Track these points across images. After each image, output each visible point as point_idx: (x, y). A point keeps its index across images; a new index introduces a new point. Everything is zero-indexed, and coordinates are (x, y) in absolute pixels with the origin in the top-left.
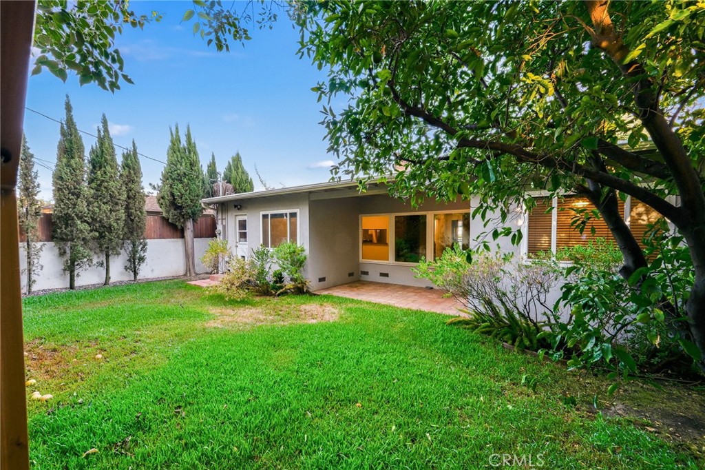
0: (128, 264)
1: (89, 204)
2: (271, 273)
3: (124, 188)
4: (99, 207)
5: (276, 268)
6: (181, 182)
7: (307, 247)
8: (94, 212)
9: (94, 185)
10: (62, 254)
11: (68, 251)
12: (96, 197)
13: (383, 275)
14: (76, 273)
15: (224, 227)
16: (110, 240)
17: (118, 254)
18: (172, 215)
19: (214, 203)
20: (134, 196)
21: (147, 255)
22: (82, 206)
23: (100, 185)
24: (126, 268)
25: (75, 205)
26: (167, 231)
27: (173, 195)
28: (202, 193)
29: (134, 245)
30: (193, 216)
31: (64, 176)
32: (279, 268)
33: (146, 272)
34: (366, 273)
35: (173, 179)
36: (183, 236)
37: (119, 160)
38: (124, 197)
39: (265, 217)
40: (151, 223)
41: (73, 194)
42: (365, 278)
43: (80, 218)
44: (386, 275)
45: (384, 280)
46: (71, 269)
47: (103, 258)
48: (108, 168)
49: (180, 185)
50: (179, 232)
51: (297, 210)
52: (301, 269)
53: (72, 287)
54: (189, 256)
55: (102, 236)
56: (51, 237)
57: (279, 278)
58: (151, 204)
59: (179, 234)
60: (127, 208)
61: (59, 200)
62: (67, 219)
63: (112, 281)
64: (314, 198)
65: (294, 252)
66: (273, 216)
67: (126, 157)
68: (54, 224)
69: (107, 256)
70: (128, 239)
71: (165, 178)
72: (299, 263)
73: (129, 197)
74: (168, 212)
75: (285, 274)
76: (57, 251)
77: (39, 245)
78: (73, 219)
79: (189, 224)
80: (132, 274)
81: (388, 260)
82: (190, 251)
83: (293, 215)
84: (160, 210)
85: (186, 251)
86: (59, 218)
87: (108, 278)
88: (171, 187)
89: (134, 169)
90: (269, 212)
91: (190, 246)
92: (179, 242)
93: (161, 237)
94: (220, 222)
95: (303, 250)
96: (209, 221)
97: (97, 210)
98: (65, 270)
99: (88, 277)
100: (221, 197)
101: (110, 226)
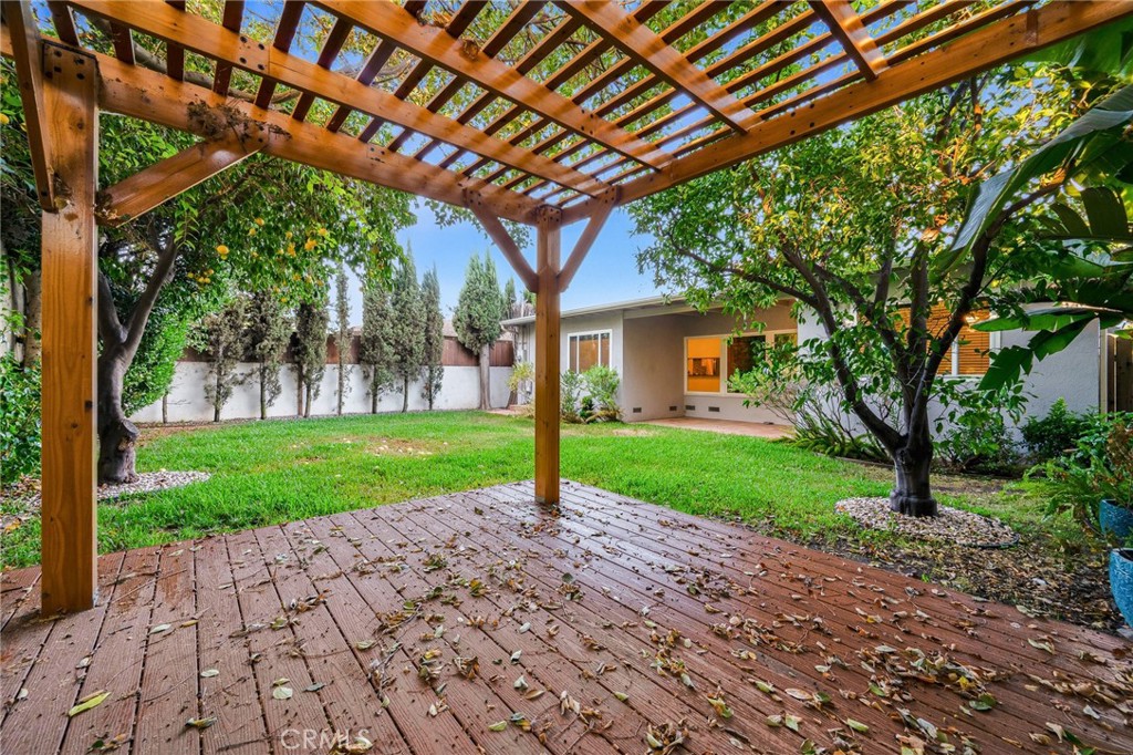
0: (425, 392)
1: (395, 325)
2: (581, 398)
3: (425, 309)
4: (402, 330)
5: (587, 394)
6: (479, 301)
7: (620, 371)
8: (398, 335)
9: (398, 306)
10: (366, 377)
11: (372, 374)
12: (400, 319)
13: (712, 409)
14: (378, 397)
15: (525, 352)
16: (411, 364)
17: (416, 380)
18: (468, 339)
19: (513, 325)
20: (433, 318)
21: (443, 382)
22: (388, 329)
23: (404, 307)
24: (423, 396)
25: (382, 327)
26: (462, 357)
27: (470, 316)
28: (500, 315)
29: (431, 371)
30: (490, 341)
31: (374, 297)
32: (590, 394)
33: (442, 401)
34: (692, 408)
35: (471, 300)
36: (477, 363)
37: (420, 281)
38: (425, 319)
39: (573, 339)
40: (448, 348)
41: (381, 316)
42: (690, 413)
43: (385, 340)
44: (717, 410)
45: (714, 415)
46: (374, 394)
47: (402, 383)
48: (411, 288)
49: (479, 306)
50: (473, 357)
51: (610, 331)
52: (614, 396)
53: (374, 412)
54: (484, 387)
55: (403, 360)
56: (359, 361)
57: (589, 405)
58: (448, 328)
59: (474, 361)
60: (427, 331)
61: (368, 322)
62: (374, 341)
63: (409, 409)
64: (630, 316)
65: (606, 376)
66: (582, 338)
67: (427, 277)
68: (363, 346)
69: (406, 381)
70: (426, 364)
71: (463, 299)
72: (612, 389)
73: (428, 319)
74: (464, 335)
75: (595, 401)
76: (362, 375)
77: (349, 366)
78: (380, 341)
79: (486, 350)
80: (428, 402)
81: (719, 391)
82: (485, 381)
83: (605, 337)
84: (456, 335)
85: (481, 380)
86: (367, 340)
87: (405, 405)
88: (469, 307)
89: (434, 289)
90: (578, 334)
91: (485, 375)
92: (474, 369)
93: (456, 364)
94: (520, 347)
95: (615, 374)
96: (505, 346)
97: (400, 332)
98: (368, 394)
99: (388, 403)
100: (521, 319)
101: (412, 349)
